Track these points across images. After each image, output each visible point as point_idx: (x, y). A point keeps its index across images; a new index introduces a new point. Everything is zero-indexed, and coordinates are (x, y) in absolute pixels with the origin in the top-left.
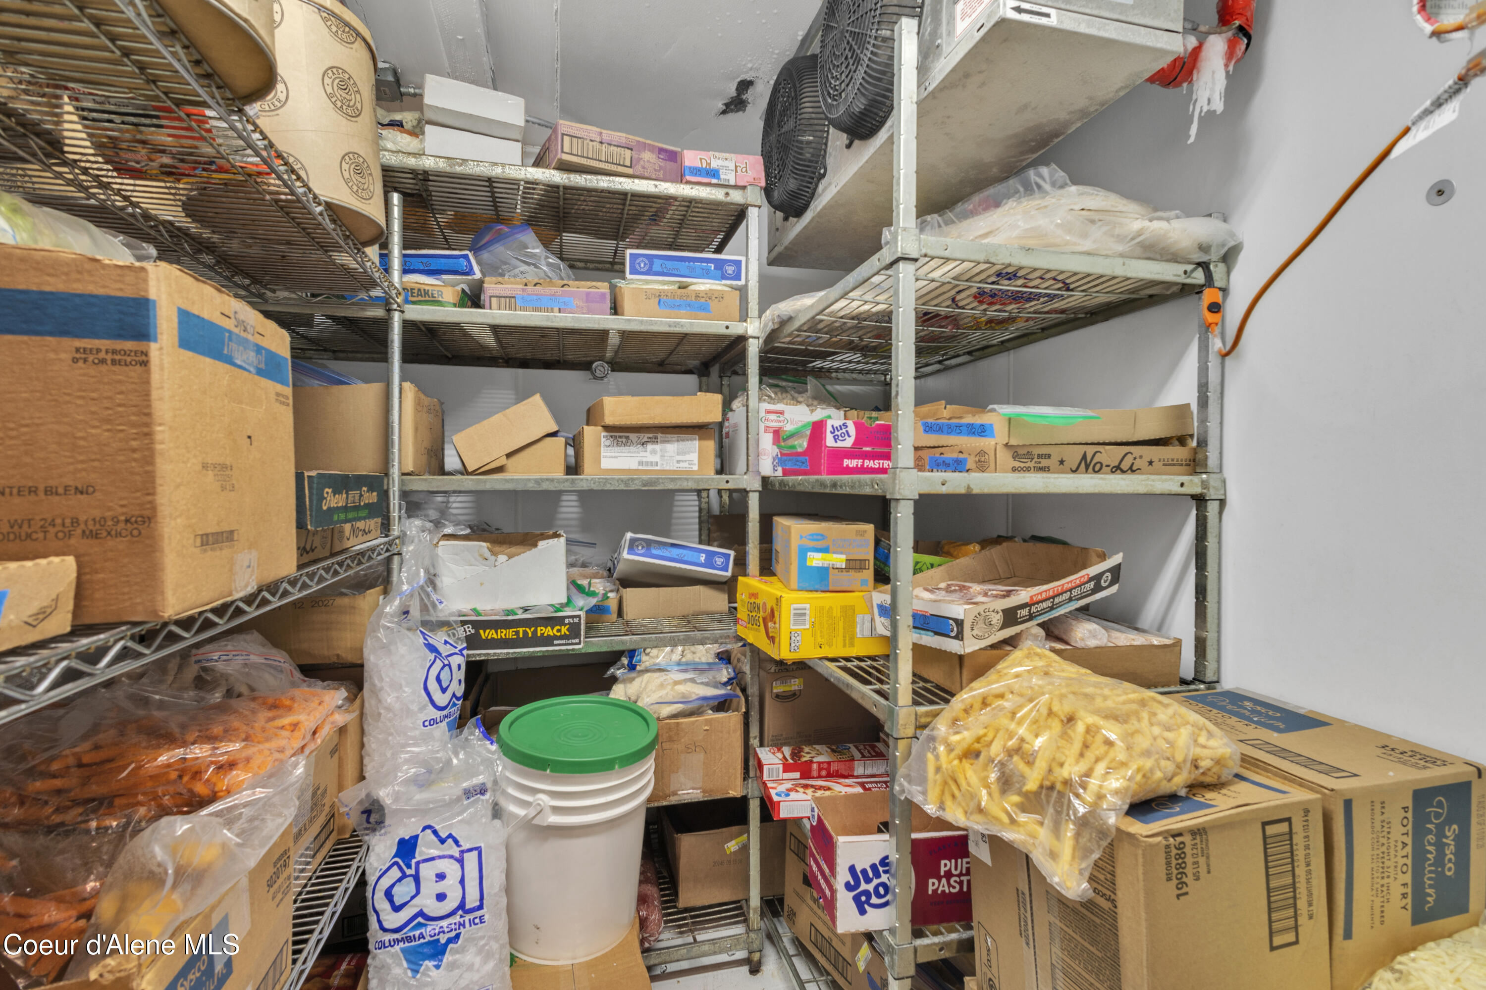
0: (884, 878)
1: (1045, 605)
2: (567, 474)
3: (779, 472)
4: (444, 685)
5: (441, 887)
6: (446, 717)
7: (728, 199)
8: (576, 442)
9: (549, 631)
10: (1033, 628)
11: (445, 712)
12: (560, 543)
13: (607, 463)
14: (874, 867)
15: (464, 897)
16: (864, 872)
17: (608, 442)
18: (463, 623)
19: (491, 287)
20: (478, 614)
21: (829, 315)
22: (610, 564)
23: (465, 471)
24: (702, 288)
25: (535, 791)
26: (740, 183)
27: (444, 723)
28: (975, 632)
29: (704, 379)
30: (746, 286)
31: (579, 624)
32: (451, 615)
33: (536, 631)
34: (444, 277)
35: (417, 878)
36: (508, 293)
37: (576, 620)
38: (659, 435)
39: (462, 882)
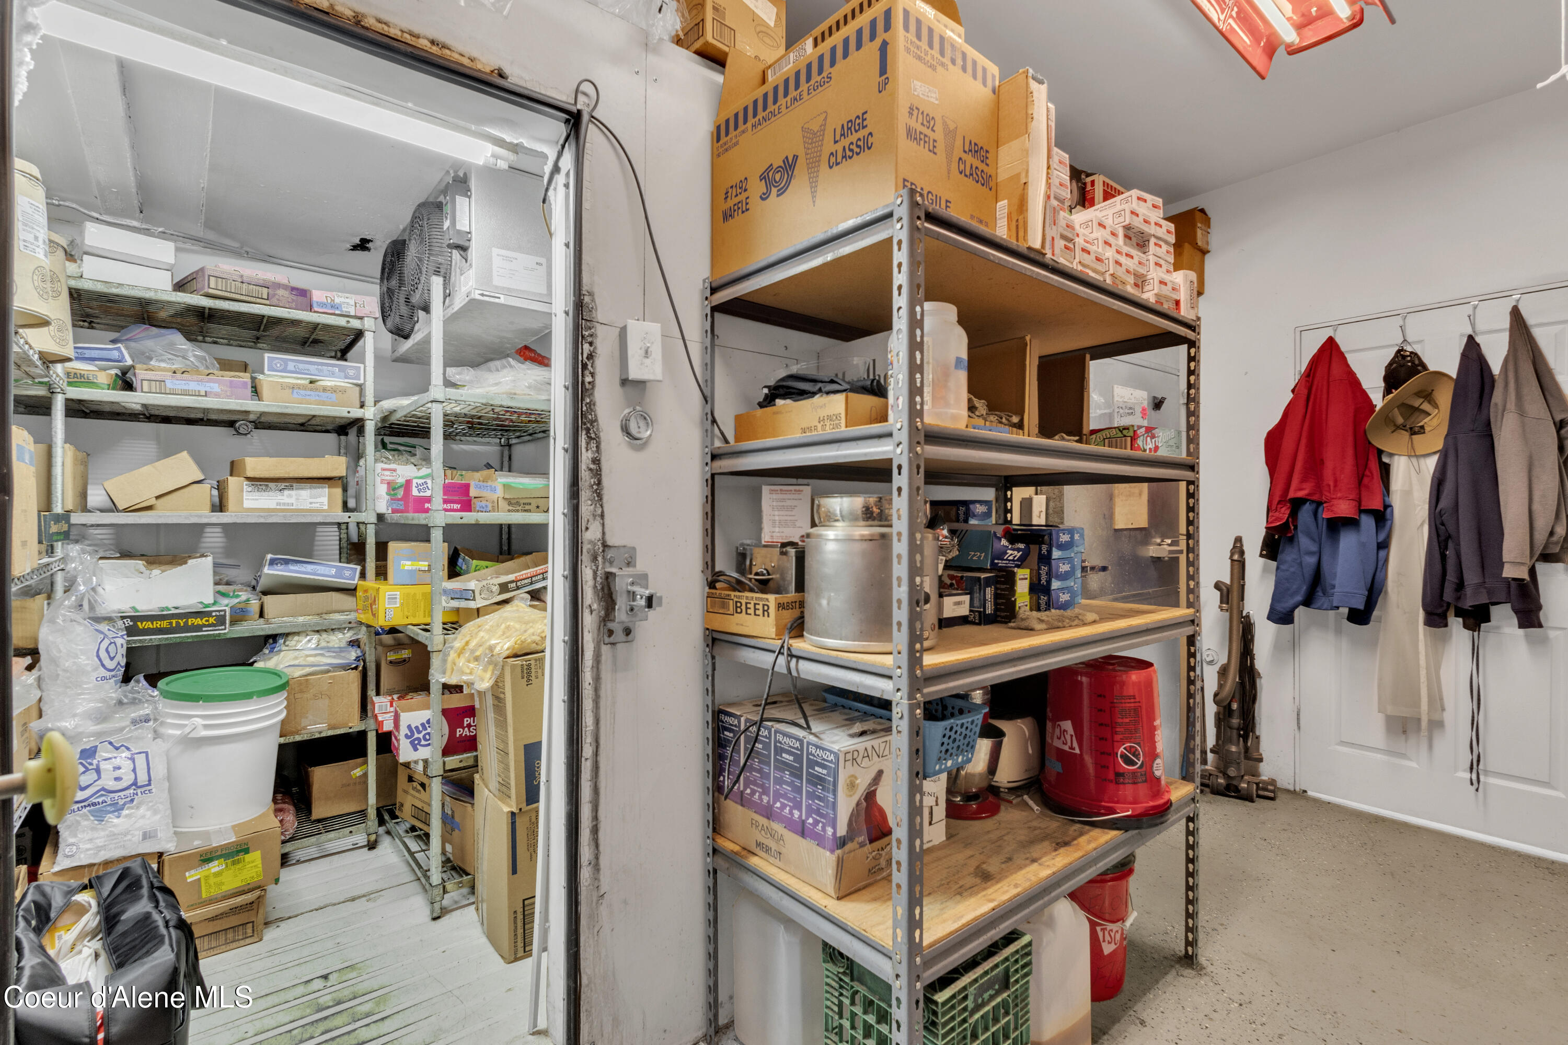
0: (429, 730)
1: (526, 581)
2: (213, 511)
3: (390, 511)
4: (112, 655)
5: (118, 773)
6: (113, 676)
7: (349, 325)
8: (221, 488)
9: (198, 621)
10: (522, 594)
11: (113, 673)
12: (207, 563)
13: (247, 504)
14: (423, 725)
15: (136, 779)
16: (417, 728)
17: (250, 489)
18: (123, 618)
19: (141, 375)
20: (136, 610)
21: (420, 412)
22: (254, 583)
23: (114, 508)
24: (329, 384)
25: (190, 717)
26: (359, 314)
27: (112, 681)
28: (483, 596)
29: (343, 438)
30: (364, 384)
31: (225, 615)
32: (114, 612)
33: (187, 622)
34: (97, 363)
35: (98, 771)
36: (158, 378)
37: (222, 613)
38: (294, 485)
39: (134, 770)
